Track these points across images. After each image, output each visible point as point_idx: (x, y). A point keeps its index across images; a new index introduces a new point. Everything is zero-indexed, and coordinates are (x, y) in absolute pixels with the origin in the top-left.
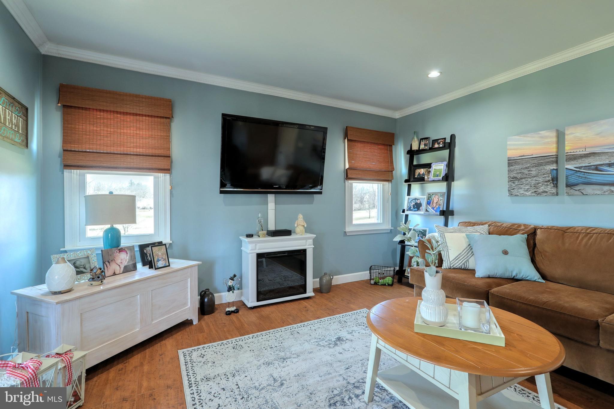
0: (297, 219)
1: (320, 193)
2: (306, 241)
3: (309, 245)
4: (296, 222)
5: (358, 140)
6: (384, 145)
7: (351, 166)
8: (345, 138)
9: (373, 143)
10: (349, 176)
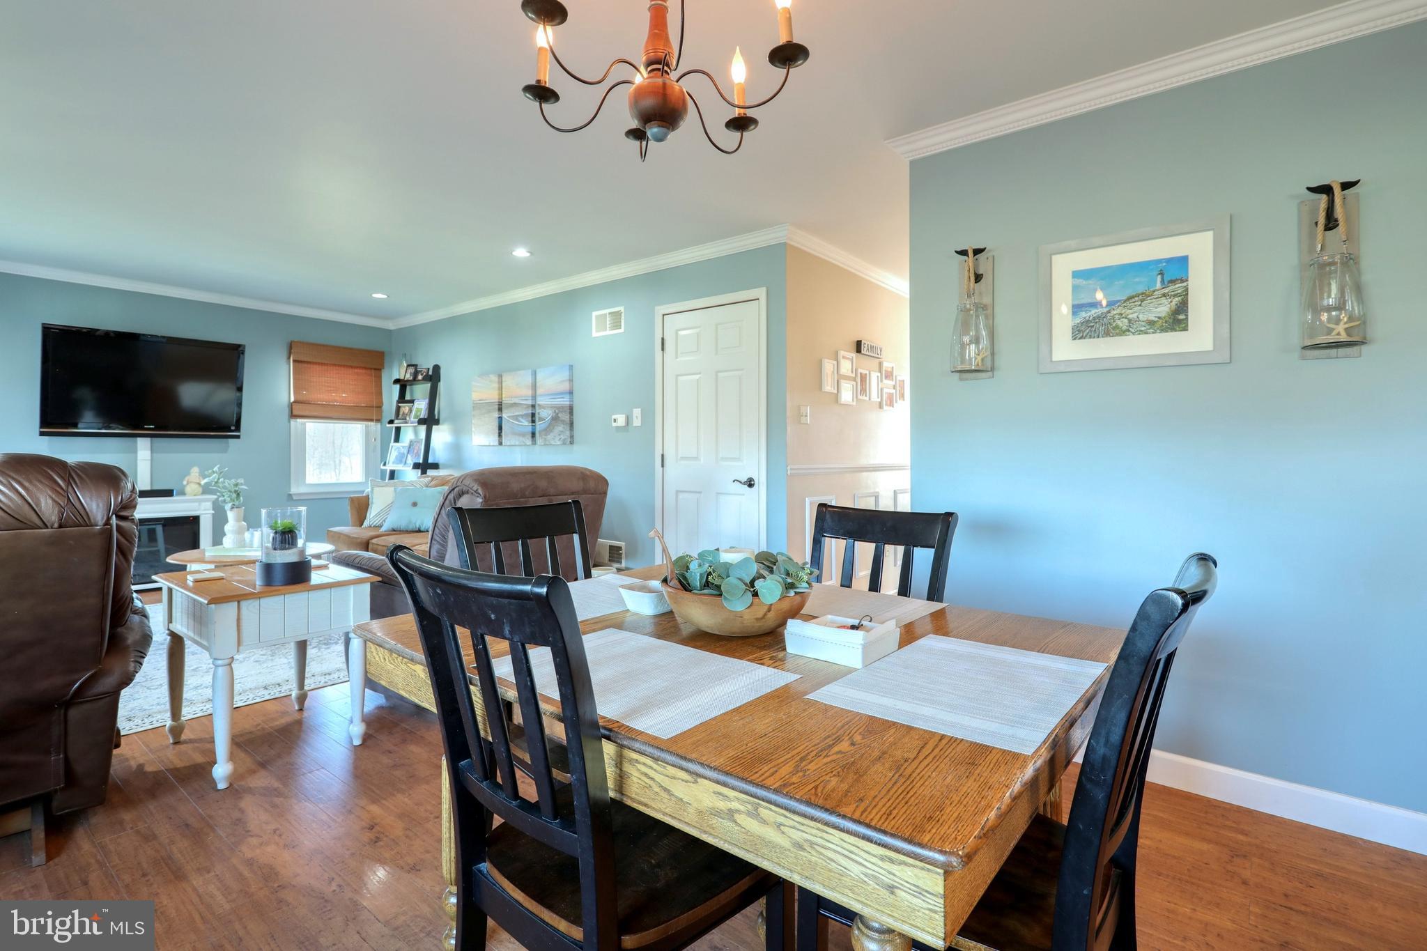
0: (188, 474)
1: (238, 437)
2: (200, 505)
3: (205, 510)
4: (186, 479)
5: (314, 361)
6: (366, 368)
7: (301, 398)
8: (289, 358)
9: (344, 366)
10: (295, 412)
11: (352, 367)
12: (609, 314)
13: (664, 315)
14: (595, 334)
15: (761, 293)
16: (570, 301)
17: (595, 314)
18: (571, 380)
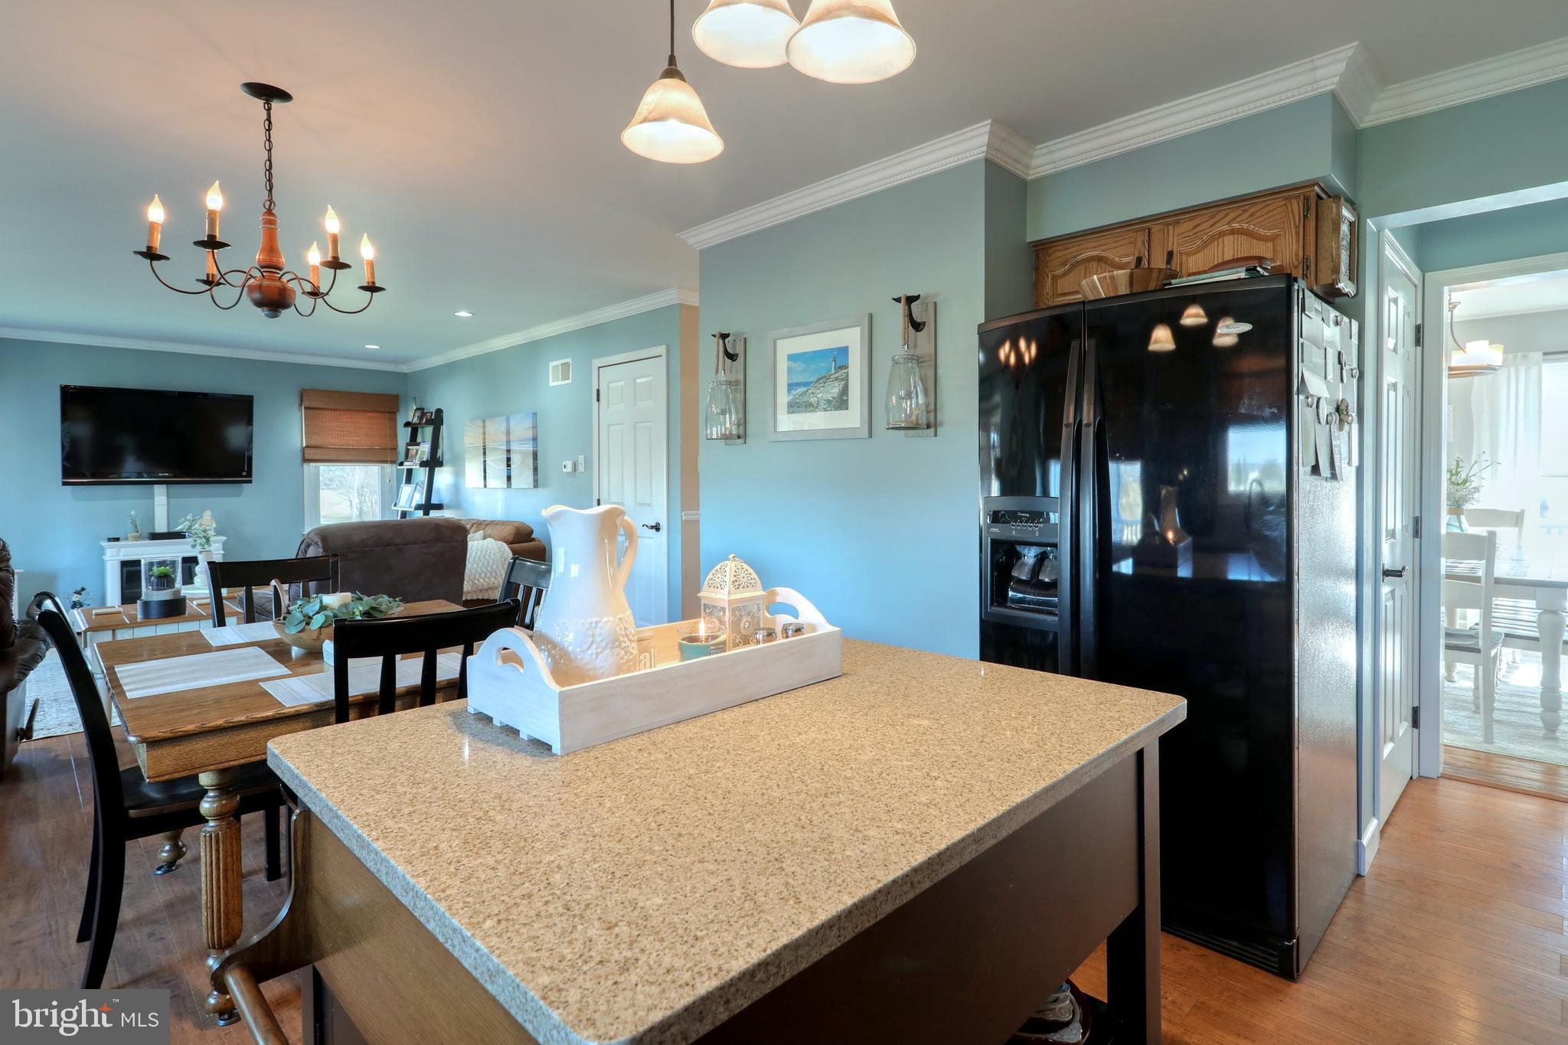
1: (250, 482)
5: (325, 407)
6: (379, 412)
7: (313, 442)
8: (301, 405)
9: (357, 411)
10: (307, 457)
11: (366, 411)
12: (562, 364)
13: (599, 368)
14: (552, 384)
15: (661, 350)
16: (534, 350)
17: (552, 364)
18: (535, 427)
